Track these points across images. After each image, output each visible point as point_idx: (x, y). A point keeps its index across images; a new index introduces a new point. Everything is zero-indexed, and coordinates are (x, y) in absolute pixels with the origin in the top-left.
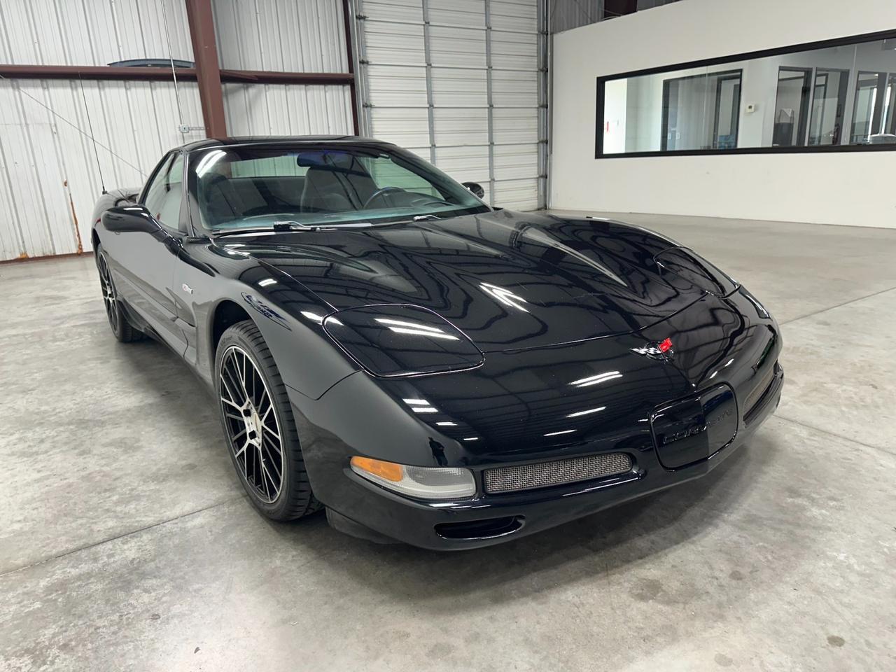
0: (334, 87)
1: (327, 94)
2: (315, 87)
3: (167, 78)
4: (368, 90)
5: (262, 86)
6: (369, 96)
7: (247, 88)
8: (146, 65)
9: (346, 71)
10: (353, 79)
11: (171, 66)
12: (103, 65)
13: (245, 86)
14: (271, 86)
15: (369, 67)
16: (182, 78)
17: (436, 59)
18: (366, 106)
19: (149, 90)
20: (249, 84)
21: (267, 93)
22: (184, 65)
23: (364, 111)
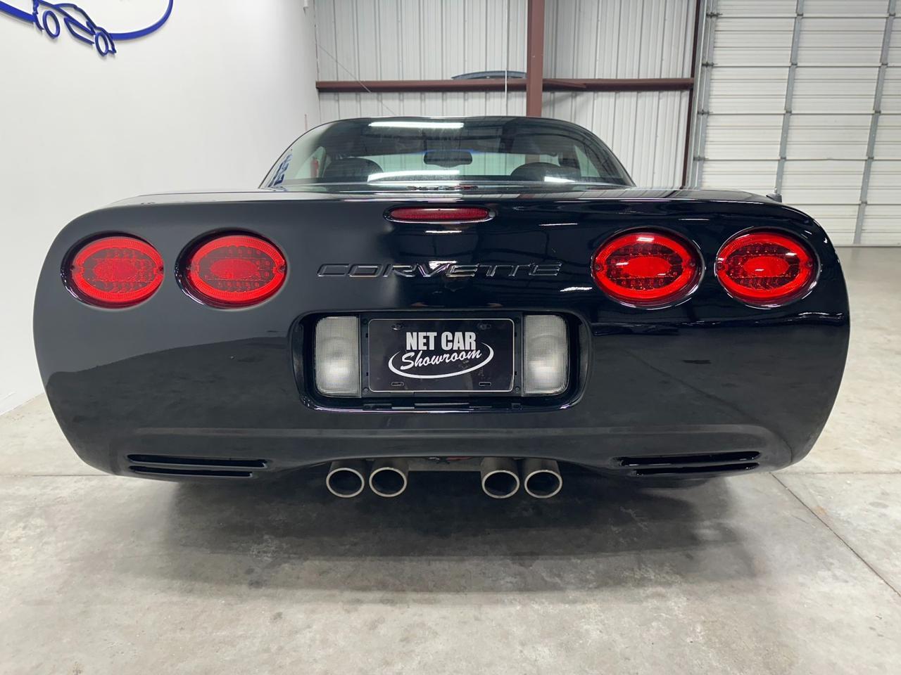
0: (670, 93)
1: (661, 101)
2: (648, 93)
3: (500, 88)
4: (709, 96)
5: (591, 94)
6: (708, 102)
7: (576, 96)
8: (485, 77)
9: (687, 75)
10: (692, 84)
11: (504, 77)
12: (449, 78)
13: (574, 95)
14: (600, 93)
15: (714, 69)
16: (513, 88)
17: (805, 58)
18: (702, 113)
19: (484, 100)
20: (578, 93)
21: (595, 101)
22: (517, 75)
23: (698, 119)
